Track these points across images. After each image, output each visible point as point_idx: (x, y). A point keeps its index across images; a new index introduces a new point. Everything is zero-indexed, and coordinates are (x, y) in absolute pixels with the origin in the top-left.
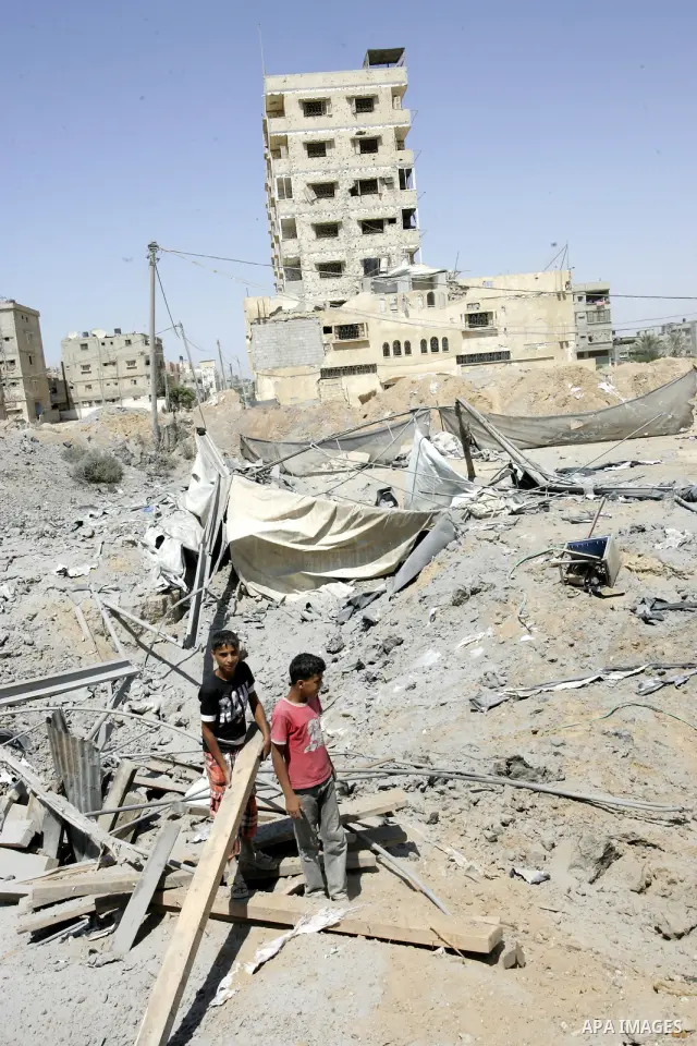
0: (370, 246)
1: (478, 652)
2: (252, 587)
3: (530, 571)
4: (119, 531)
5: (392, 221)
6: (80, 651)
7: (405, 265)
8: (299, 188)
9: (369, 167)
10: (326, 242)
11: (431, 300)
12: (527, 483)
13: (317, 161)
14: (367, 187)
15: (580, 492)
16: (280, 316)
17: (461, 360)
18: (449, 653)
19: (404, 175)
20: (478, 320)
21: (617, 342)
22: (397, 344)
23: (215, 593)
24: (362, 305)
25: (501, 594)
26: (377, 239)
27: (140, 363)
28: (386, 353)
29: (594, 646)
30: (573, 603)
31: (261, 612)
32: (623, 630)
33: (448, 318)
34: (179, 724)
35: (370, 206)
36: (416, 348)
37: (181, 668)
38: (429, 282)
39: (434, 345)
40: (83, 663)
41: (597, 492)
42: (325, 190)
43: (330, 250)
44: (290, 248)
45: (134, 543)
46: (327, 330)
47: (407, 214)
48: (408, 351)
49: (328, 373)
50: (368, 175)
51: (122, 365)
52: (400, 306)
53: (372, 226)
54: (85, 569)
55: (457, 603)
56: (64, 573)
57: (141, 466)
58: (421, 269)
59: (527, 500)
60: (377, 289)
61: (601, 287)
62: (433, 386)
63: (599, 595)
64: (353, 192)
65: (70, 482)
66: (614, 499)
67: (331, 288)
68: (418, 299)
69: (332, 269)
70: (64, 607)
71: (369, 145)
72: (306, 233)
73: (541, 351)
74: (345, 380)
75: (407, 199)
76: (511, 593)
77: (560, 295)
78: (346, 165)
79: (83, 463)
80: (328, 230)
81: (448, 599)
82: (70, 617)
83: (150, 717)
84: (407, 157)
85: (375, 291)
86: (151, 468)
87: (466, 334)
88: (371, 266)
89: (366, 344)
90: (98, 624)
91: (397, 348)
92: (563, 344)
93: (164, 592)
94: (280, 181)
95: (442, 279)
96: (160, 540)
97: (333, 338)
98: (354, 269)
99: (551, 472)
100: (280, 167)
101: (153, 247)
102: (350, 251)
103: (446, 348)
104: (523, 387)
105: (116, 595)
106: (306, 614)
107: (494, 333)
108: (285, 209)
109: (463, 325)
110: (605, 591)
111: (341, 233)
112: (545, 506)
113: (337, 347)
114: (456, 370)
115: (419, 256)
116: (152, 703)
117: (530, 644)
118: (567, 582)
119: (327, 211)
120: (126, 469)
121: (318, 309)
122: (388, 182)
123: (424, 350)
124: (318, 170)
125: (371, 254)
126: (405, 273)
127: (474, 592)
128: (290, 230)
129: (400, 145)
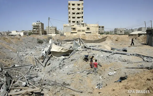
0: (78, 20)
1: (71, 67)
2: (54, 56)
3: (81, 58)
4: (39, 49)
5: (81, 17)
6: (31, 62)
7: (81, 22)
8: (71, 13)
9: (79, 11)
10: (73, 19)
11: (83, 26)
12: (85, 47)
13: (73, 10)
14: (78, 13)
15: (91, 49)
16: (67, 26)
17: (86, 33)
18: (69, 67)
19: (82, 13)
20: (88, 29)
21: (105, 32)
22: (79, 30)
23: (49, 57)
24: (76, 26)
25: (76, 60)
26: (79, 19)
27: (54, 30)
28: (78, 31)
29: (84, 68)
30: (83, 62)
31: (54, 59)
32: (88, 66)
33: (85, 28)
34: (40, 71)
35: (78, 16)
36: (81, 31)
37: (42, 65)
38: (84, 24)
39: (83, 31)
40: (31, 63)
41: (93, 49)
42: (74, 13)
43: (74, 20)
44: (70, 19)
45: (41, 50)
46: (72, 28)
47: (82, 17)
48: (80, 31)
49: (72, 33)
50: (78, 12)
51: (52, 30)
52: (80, 26)
53: (78, 18)
54: (34, 53)
55: (71, 61)
56: (31, 53)
57: (46, 42)
58: (83, 23)
59: (85, 49)
60: (78, 24)
61: (103, 26)
62: (81, 35)
63: (87, 62)
64: (77, 14)
65: (37, 43)
66: (94, 50)
67: (73, 24)
68: (82, 26)
69: (74, 22)
70: (30, 57)
71: (79, 9)
72: (71, 18)
73: (95, 32)
74: (73, 34)
75: (82, 15)
76: (77, 60)
77: (97, 27)
78: (76, 11)
79: (39, 41)
80: (74, 18)
81: (71, 60)
82: (31, 58)
83: (37, 70)
84: (83, 11)
85: (77, 24)
86: (47, 42)
87: (87, 30)
88: (77, 22)
89: (76, 30)
90: (34, 59)
91: (79, 31)
92: (97, 32)
93: (42, 56)
94: (69, 12)
95: (85, 24)
96: (43, 50)
97: (72, 29)
98: (76, 22)
99: (88, 46)
100: (69, 11)
101: (49, 18)
102: (76, 20)
103: (84, 31)
104: (90, 36)
105: (36, 56)
106: (58, 60)
107: (90, 30)
108: (69, 15)
109: (86, 29)
110: (88, 61)
111: (75, 18)
112: (86, 50)
113: (73, 30)
114: (85, 34)
115: (83, 21)
116: (38, 69)
117: (77, 67)
118: (84, 60)
119: (74, 16)
120: (44, 42)
121: (71, 26)
122: (81, 13)
123: (82, 31)
124: (73, 11)
125: (78, 21)
126: (81, 23)
127: (74, 60)
128: (70, 17)
129: (82, 9)
